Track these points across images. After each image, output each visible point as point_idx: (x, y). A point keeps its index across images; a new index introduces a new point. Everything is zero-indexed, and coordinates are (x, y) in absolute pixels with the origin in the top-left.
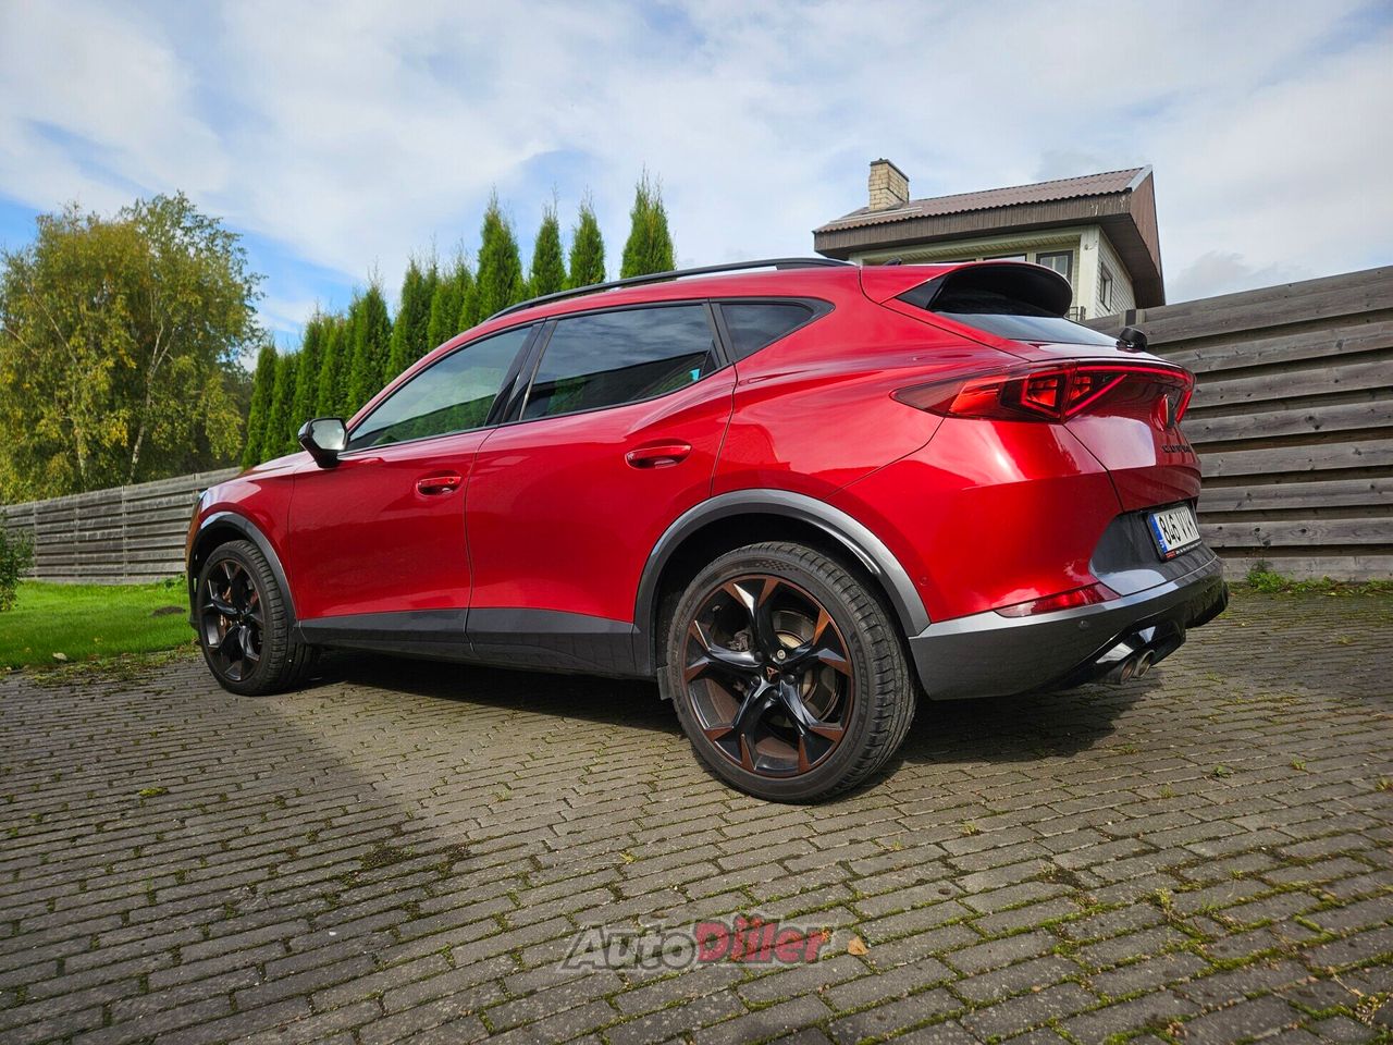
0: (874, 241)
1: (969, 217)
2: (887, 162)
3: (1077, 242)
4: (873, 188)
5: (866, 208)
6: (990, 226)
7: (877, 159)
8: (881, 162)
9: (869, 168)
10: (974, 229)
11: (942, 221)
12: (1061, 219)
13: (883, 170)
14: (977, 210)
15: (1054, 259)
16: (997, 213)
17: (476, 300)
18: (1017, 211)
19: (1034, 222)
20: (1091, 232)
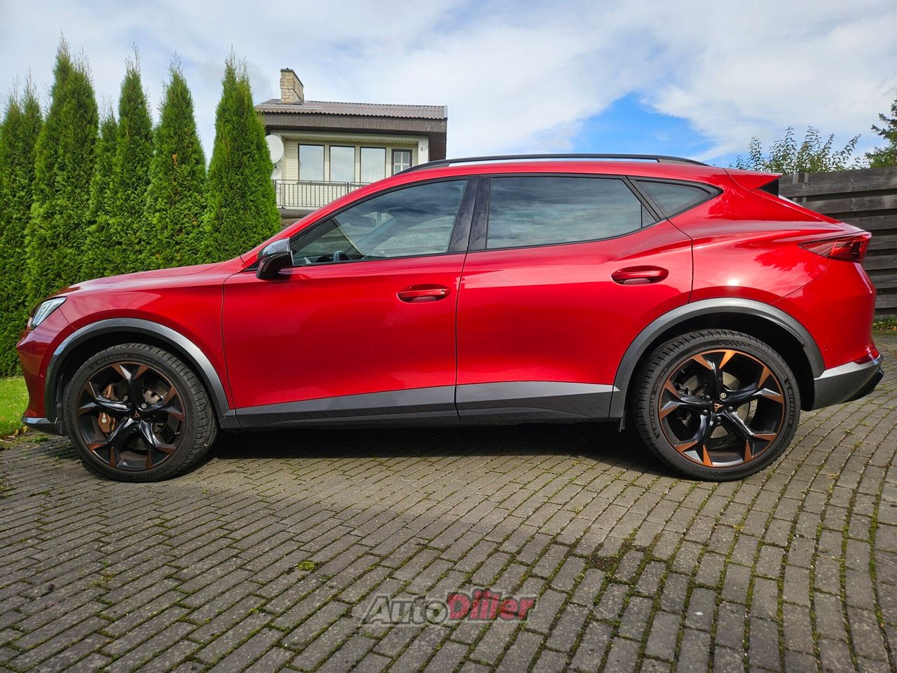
0: (290, 124)
1: (354, 119)
2: (292, 71)
3: (417, 145)
4: (284, 87)
5: (280, 100)
6: (368, 127)
7: (285, 68)
8: (288, 71)
9: (280, 73)
10: (357, 127)
11: (337, 119)
12: (409, 130)
13: (290, 76)
14: (359, 115)
15: (402, 153)
16: (372, 120)
17: (54, 130)
18: (383, 120)
19: (394, 129)
20: (424, 140)
